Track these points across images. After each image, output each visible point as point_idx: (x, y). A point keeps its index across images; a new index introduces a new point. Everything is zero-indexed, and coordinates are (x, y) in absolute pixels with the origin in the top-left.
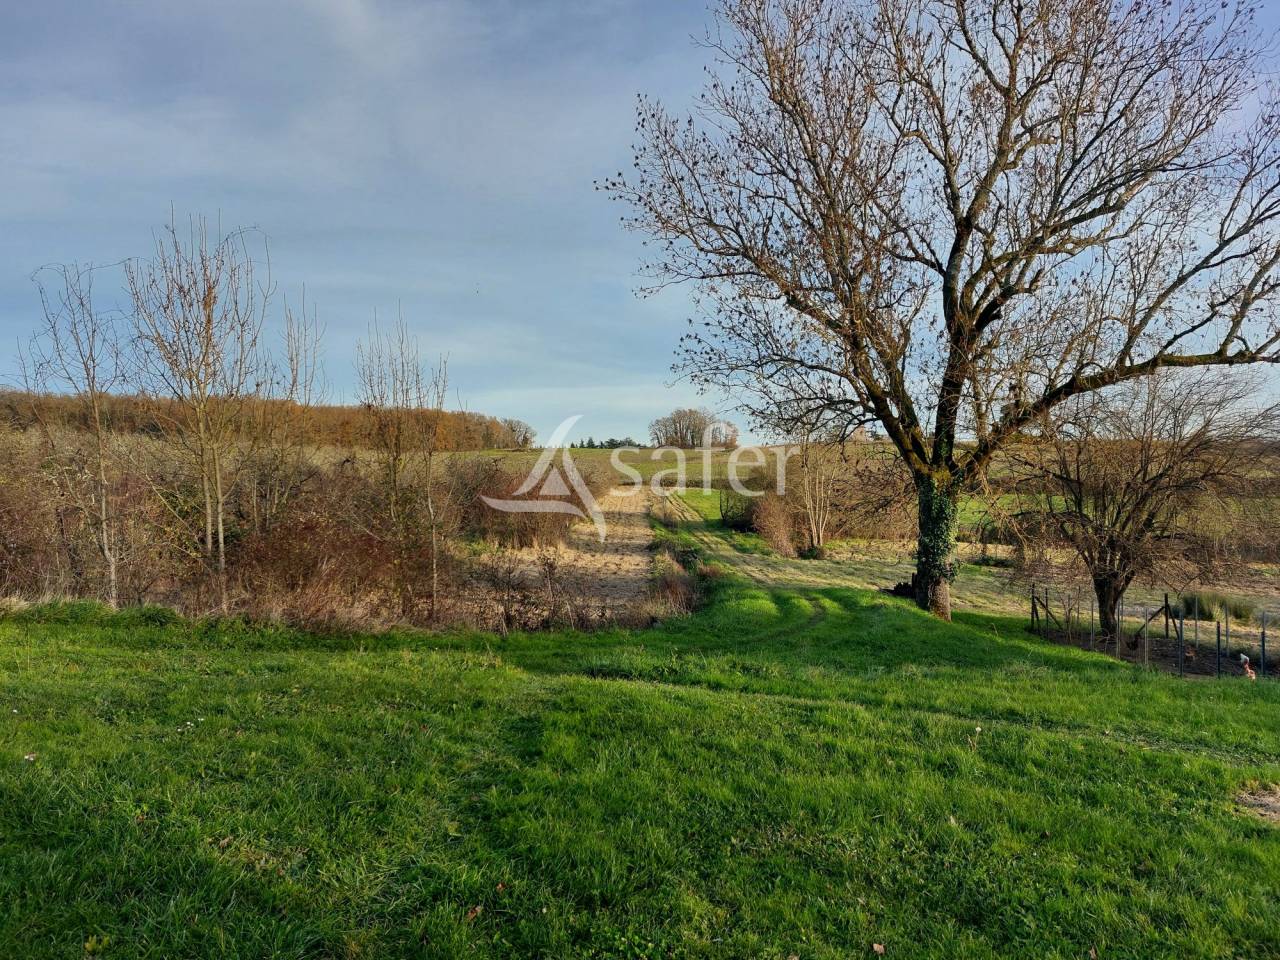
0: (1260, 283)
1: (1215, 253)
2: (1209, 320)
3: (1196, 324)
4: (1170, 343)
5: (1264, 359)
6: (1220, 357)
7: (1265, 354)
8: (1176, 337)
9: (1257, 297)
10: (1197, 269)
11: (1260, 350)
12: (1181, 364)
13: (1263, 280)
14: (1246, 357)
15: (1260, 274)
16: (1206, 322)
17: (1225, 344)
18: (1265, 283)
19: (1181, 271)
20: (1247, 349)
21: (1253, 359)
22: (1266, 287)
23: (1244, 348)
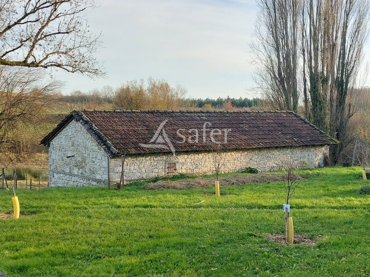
0: (40, 35)
1: (23, 18)
2: (20, 47)
3: (15, 48)
4: (4, 55)
5: (42, 66)
6: (24, 63)
7: (42, 64)
8: (7, 53)
9: (39, 39)
10: (16, 24)
11: (40, 62)
12: (8, 65)
13: (41, 33)
14: (34, 64)
15: (40, 30)
16: (18, 48)
17: (26, 58)
18: (42, 34)
19: (9, 24)
20: (36, 61)
21: (37, 66)
22: (43, 36)
23: (34, 61)
